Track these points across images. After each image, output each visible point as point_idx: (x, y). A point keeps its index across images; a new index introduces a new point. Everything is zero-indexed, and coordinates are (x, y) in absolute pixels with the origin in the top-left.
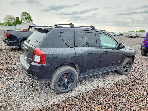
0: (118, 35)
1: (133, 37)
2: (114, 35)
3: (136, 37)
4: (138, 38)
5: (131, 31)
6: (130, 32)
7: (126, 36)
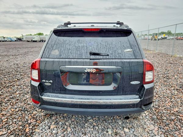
0: (16, 41)
1: (38, 41)
2: (10, 40)
3: (40, 41)
4: (43, 42)
5: (29, 35)
6: (27, 35)
7: (28, 41)
